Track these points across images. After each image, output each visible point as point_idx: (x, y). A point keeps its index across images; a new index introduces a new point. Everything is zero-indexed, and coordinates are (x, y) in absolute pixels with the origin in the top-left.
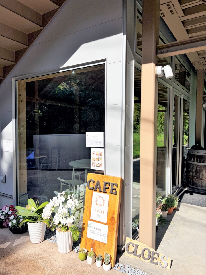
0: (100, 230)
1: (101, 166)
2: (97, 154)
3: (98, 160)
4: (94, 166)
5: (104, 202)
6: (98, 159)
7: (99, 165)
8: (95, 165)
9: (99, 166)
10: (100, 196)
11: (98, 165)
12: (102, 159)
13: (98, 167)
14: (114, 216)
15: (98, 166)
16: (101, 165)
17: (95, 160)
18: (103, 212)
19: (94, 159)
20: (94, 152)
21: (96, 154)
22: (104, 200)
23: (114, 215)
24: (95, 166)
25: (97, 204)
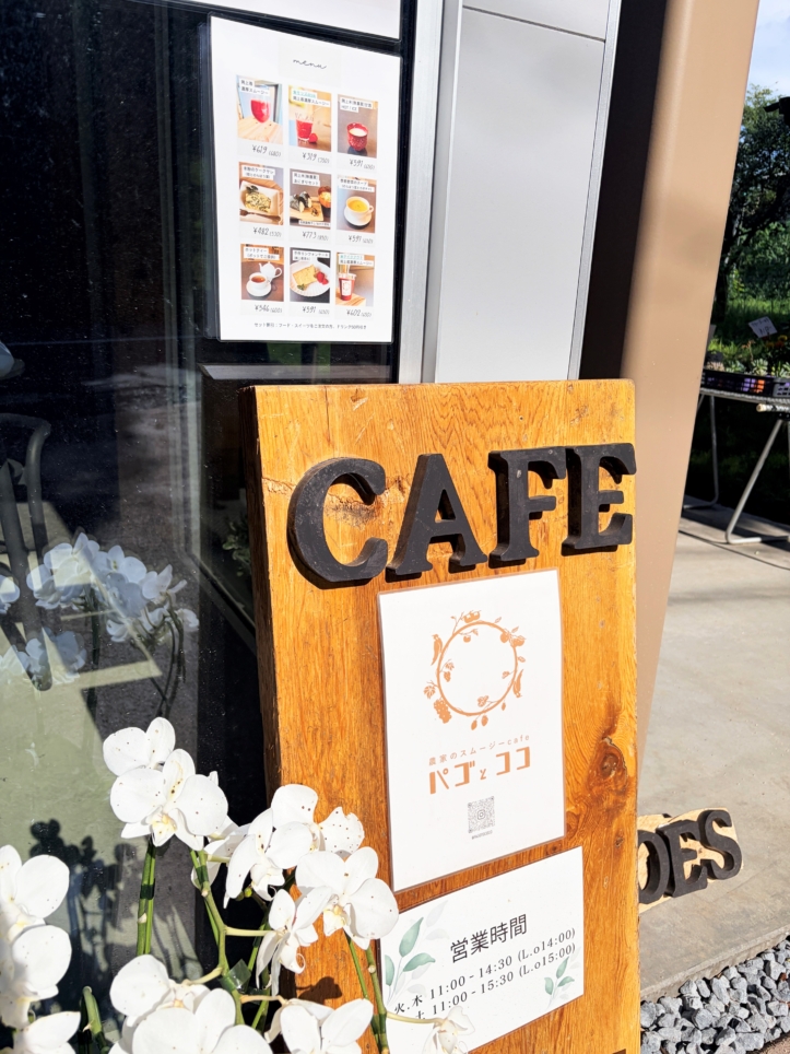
0: (519, 924)
1: (356, 285)
2: (305, 132)
3: (326, 212)
4: (265, 289)
5: (518, 659)
6: (312, 200)
7: (330, 273)
8: (277, 281)
9: (333, 286)
10: (472, 619)
11: (322, 278)
12: (372, 198)
13: (324, 298)
14: (616, 738)
15: (317, 289)
16: (360, 276)
17: (287, 213)
18: (517, 759)
19: (266, 193)
20: (266, 96)
21: (288, 117)
22: (518, 642)
23: (610, 730)
24: (275, 293)
25: (444, 710)
